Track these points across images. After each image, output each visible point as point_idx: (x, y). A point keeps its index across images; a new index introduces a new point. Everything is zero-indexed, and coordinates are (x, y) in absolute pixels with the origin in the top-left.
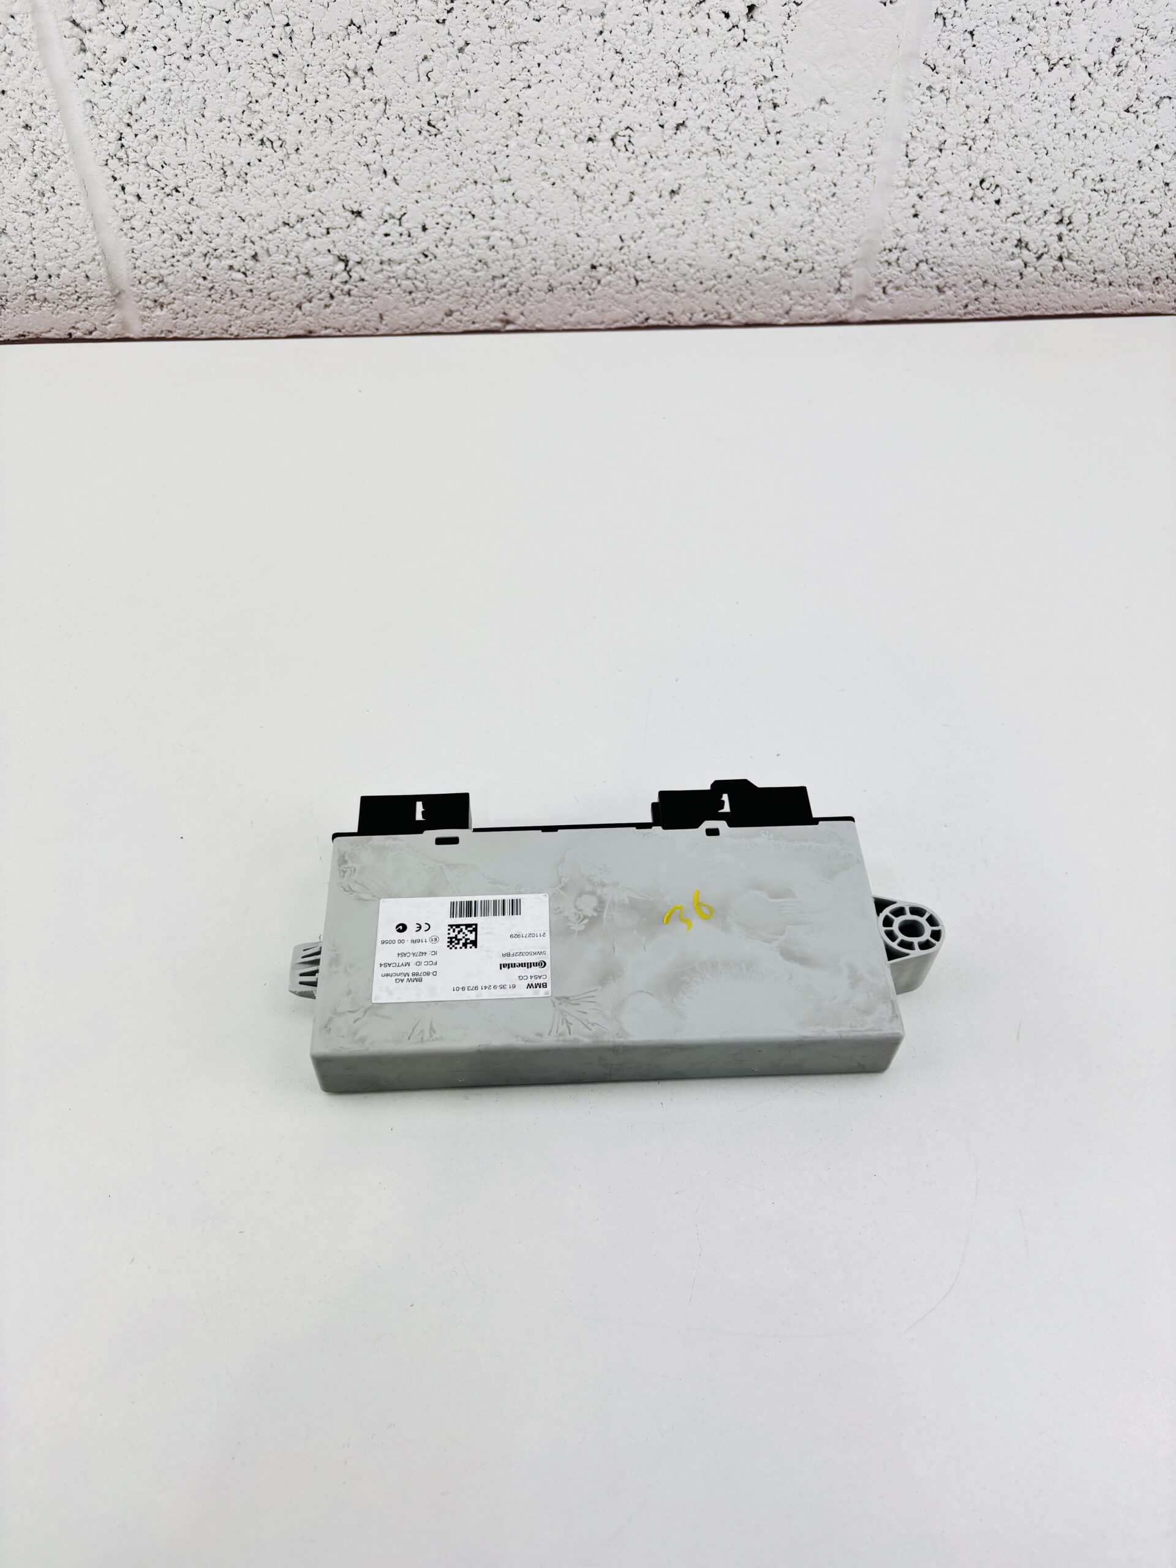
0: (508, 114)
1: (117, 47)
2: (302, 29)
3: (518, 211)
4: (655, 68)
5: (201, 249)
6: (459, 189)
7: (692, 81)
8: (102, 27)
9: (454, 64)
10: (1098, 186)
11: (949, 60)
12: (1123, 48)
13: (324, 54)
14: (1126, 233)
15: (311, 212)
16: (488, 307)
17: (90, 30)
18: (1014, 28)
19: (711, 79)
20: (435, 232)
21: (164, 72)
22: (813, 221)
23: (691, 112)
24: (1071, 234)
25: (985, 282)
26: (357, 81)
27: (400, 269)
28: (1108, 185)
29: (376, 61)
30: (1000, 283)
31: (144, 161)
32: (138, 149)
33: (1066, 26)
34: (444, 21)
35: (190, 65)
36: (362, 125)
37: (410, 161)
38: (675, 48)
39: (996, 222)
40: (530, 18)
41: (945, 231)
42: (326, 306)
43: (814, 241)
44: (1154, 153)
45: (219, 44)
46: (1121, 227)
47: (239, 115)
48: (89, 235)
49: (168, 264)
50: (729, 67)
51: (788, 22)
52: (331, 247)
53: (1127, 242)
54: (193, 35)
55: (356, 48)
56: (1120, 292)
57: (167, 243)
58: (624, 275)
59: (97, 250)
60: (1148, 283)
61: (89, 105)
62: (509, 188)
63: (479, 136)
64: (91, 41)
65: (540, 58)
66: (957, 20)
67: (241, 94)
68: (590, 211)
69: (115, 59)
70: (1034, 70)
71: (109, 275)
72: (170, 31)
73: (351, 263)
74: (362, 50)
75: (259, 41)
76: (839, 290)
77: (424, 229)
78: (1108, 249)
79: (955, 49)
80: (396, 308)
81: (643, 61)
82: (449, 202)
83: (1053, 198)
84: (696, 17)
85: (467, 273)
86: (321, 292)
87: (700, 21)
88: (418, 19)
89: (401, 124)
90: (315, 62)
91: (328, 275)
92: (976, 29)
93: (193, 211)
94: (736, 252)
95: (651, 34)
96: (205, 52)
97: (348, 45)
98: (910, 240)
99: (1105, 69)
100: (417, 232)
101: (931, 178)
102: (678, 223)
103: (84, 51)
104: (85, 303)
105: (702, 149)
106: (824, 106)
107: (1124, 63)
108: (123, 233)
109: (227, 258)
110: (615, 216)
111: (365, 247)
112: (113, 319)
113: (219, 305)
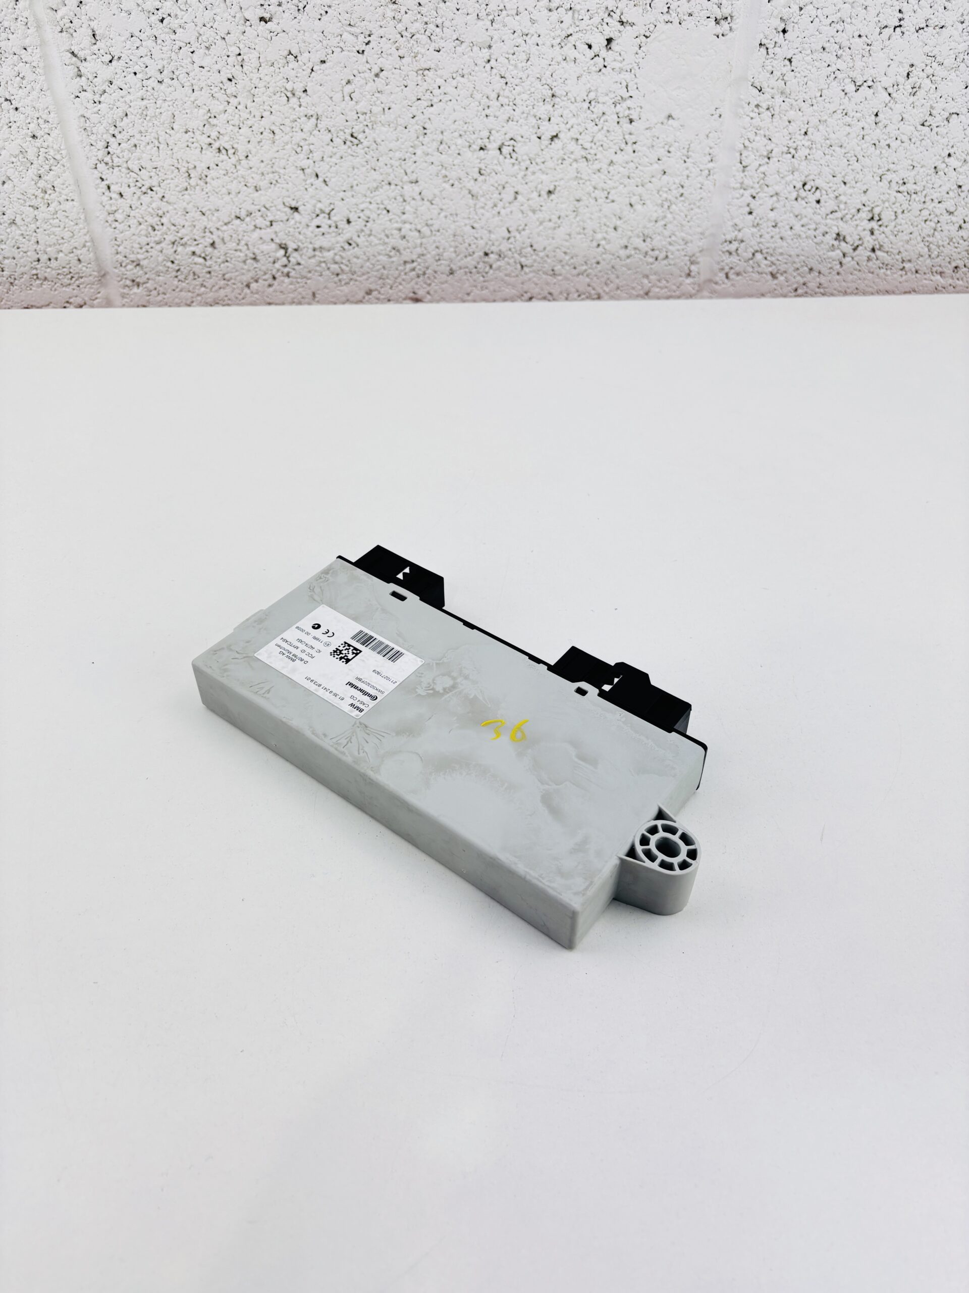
0: (415, 127)
1: (106, 72)
2: (250, 58)
3: (424, 207)
4: (533, 90)
5: (170, 238)
6: (377, 189)
7: (563, 101)
8: (94, 57)
9: (371, 86)
10: (902, 188)
11: (773, 82)
12: (915, 72)
13: (268, 78)
14: (928, 229)
15: (258, 207)
16: (401, 287)
17: (85, 60)
18: (824, 55)
19: (578, 99)
20: (357, 224)
21: (141, 93)
22: (665, 217)
23: (562, 126)
24: (882, 229)
25: (811, 269)
26: (293, 100)
27: (329, 255)
28: (910, 187)
29: (309, 84)
30: (823, 270)
31: (125, 165)
32: (121, 155)
33: (867, 54)
34: (363, 51)
35: (163, 87)
36: (299, 136)
37: (337, 166)
38: (548, 73)
39: (817, 218)
40: (432, 49)
41: (775, 226)
42: (270, 286)
43: (667, 233)
44: (947, 160)
45: (185, 70)
46: (923, 223)
47: (201, 128)
48: (81, 226)
49: (144, 250)
50: (593, 88)
51: (639, 51)
52: (273, 236)
53: (929, 236)
54: (165, 62)
55: (293, 73)
56: (926, 279)
57: (143, 232)
58: (512, 261)
59: (87, 238)
60: (949, 271)
61: (83, 119)
62: (417, 189)
63: (393, 145)
64: (85, 68)
65: (440, 82)
66: (777, 50)
67: (202, 111)
68: (483, 208)
69: (104, 83)
70: (843, 91)
71: (97, 259)
72: (147, 60)
73: (290, 250)
74: (298, 75)
75: (217, 67)
76: (689, 275)
77: (349, 222)
78: (912, 242)
79: (777, 74)
80: (326, 287)
81: (523, 84)
82: (368, 200)
83: (864, 199)
84: (565, 48)
85: (383, 259)
86: (265, 274)
87: (568, 51)
88: (343, 50)
89: (329, 136)
90: (261, 85)
91: (271, 260)
92: (794, 57)
93: (164, 207)
94: (603, 242)
95: (529, 63)
96: (174, 77)
97: (287, 71)
98: (747, 232)
99: (902, 90)
100: (343, 224)
101: (762, 181)
102: (554, 218)
103: (80, 76)
104: (77, 282)
105: (573, 156)
106: (671, 121)
107: (917, 85)
108: (108, 224)
109: (190, 245)
110: (503, 212)
111: (301, 237)
112: (99, 295)
113: (184, 284)
